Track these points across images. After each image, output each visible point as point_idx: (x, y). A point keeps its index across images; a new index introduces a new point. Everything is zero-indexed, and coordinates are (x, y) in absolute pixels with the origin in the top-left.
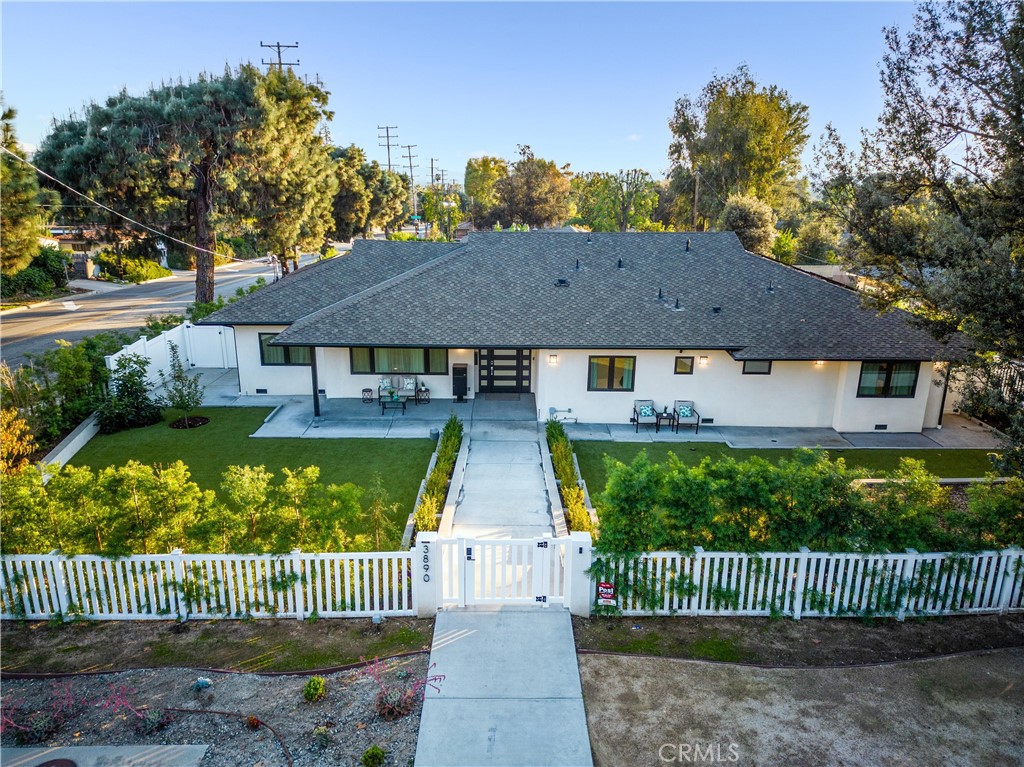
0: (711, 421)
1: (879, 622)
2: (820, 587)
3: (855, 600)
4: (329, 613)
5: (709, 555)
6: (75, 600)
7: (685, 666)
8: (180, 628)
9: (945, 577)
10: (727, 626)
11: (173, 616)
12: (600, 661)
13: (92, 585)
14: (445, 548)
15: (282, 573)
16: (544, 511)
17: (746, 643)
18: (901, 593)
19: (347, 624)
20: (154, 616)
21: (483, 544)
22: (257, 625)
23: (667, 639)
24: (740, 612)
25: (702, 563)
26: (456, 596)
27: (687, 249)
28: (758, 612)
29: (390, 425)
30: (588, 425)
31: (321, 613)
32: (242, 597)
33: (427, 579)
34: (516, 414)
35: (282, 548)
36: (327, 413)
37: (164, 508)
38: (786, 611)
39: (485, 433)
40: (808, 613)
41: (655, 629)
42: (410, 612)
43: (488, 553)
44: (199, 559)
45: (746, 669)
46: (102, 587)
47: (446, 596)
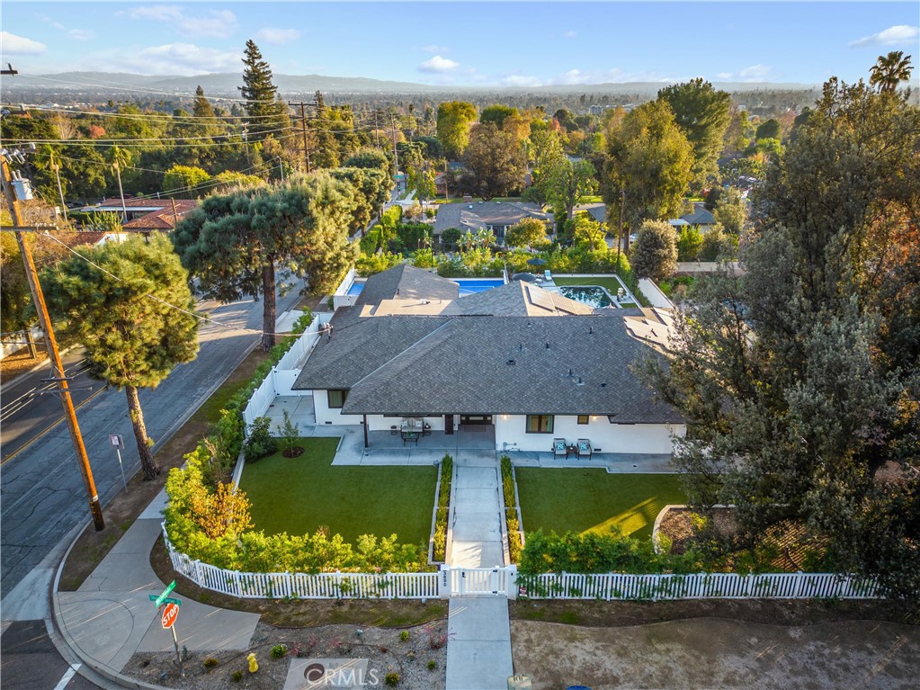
0: (600, 450)
1: (643, 602)
2: (618, 588)
3: (634, 593)
4: (402, 597)
5: (568, 575)
6: (294, 591)
7: (554, 626)
8: (340, 603)
9: (673, 585)
10: (576, 605)
11: (336, 597)
12: (518, 624)
13: (302, 585)
14: (453, 573)
15: (383, 581)
16: (498, 531)
17: (582, 614)
18: (654, 590)
19: (410, 602)
20: (327, 597)
21: (470, 570)
22: (371, 602)
23: (549, 612)
24: (583, 597)
25: (566, 579)
26: (457, 591)
27: (591, 333)
28: (591, 598)
29: (409, 454)
30: (527, 452)
31: (399, 597)
32: (365, 590)
33: (445, 585)
34: (483, 445)
35: (383, 571)
36: (372, 444)
37: (332, 555)
38: (604, 598)
39: (465, 460)
40: (613, 598)
41: (544, 606)
42: (437, 597)
43: (472, 575)
44: (347, 575)
45: (579, 627)
46: (306, 586)
47: (453, 591)
